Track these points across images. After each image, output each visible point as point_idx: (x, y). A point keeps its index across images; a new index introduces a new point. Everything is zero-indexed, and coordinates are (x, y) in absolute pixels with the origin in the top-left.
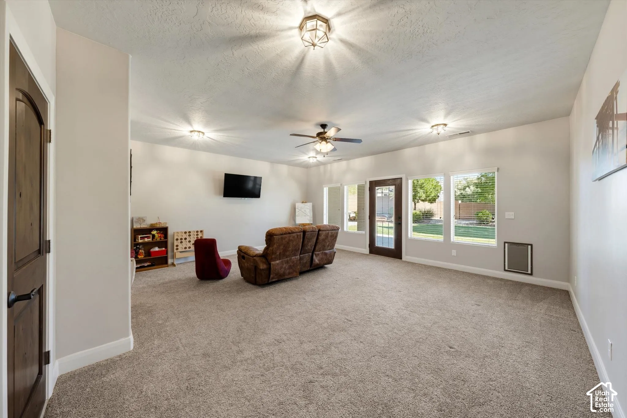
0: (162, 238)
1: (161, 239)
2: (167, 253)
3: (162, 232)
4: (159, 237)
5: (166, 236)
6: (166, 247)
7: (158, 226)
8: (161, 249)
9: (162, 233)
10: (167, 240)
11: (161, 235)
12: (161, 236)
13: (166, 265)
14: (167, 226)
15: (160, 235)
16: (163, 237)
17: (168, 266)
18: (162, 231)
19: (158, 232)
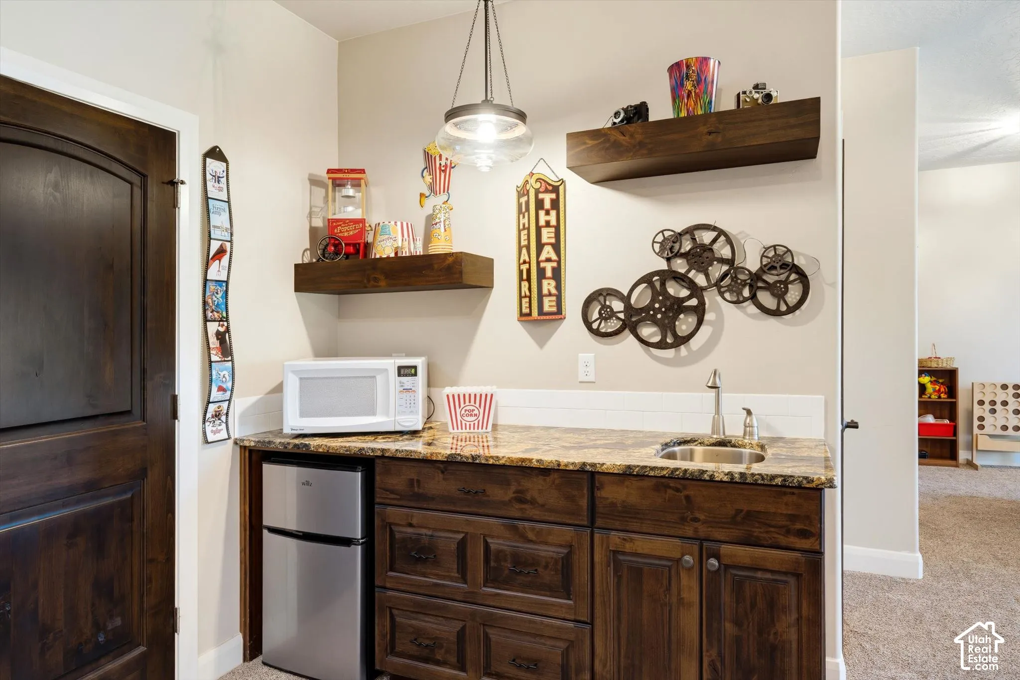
0: (942, 395)
1: (940, 397)
2: (955, 433)
3: (941, 381)
4: (935, 391)
5: (952, 391)
6: (953, 417)
7: (934, 365)
8: (940, 422)
9: (942, 384)
10: (954, 400)
11: (940, 387)
12: (939, 390)
13: (953, 462)
14: (955, 366)
15: (937, 388)
16: (945, 394)
17: (957, 466)
18: (941, 378)
19: (933, 379)
